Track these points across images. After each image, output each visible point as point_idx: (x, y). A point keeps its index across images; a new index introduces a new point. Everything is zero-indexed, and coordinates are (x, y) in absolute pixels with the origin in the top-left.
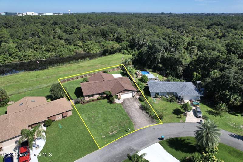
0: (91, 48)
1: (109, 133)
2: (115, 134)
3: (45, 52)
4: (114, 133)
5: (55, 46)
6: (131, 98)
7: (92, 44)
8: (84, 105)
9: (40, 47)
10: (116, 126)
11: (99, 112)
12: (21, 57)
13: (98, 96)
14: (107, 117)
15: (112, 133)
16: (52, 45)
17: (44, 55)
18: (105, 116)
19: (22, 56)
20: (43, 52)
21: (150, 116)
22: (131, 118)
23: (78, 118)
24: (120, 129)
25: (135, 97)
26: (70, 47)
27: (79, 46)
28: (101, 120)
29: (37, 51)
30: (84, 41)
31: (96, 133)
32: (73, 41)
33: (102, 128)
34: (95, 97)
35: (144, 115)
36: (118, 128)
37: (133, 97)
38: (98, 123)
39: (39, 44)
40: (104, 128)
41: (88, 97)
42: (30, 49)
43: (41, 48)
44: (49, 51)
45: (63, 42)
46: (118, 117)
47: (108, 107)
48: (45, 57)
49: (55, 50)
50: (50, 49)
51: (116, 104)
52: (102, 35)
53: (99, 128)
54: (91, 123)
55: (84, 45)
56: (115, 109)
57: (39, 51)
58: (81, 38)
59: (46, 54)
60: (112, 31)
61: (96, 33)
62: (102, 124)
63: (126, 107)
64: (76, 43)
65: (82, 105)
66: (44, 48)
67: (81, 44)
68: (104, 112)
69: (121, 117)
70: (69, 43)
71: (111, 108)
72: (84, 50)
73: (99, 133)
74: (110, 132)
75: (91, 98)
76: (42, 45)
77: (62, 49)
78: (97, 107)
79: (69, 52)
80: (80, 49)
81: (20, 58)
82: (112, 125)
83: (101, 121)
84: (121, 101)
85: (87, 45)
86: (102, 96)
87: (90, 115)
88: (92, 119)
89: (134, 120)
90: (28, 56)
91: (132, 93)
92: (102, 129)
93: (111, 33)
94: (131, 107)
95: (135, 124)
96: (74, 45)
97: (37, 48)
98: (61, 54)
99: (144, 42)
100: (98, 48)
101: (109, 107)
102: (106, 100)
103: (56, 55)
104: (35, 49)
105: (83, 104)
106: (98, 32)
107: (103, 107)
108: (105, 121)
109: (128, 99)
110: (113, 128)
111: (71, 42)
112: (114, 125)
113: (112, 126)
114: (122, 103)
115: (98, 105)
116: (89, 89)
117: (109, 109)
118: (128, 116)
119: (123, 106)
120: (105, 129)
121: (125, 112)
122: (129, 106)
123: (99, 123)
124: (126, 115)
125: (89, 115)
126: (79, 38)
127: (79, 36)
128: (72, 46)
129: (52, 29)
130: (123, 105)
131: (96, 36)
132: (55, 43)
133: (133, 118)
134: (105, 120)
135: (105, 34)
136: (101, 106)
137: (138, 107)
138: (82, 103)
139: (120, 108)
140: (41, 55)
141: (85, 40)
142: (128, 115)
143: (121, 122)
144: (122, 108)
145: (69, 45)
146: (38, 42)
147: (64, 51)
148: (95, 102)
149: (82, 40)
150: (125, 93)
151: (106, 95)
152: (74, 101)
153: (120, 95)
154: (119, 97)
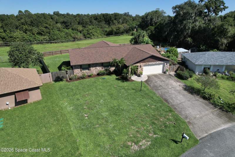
0: (92, 33)
1: (128, 147)
2: (146, 149)
3: (36, 35)
4: (143, 147)
5: (49, 29)
6: (160, 74)
7: (93, 29)
8: (71, 83)
9: (30, 29)
10: (143, 125)
11: (100, 95)
12: (6, 39)
13: (100, 69)
14: (119, 105)
15: (136, 147)
16: (46, 27)
17: (35, 38)
18: (115, 103)
19: (7, 37)
20: (34, 34)
21: (215, 105)
22: (175, 108)
23: (53, 107)
24: (155, 134)
25: (167, 73)
26: (67, 31)
27: (78, 30)
28: (106, 112)
29: (26, 33)
30: (84, 26)
31: (91, 146)
32: (70, 24)
33: (107, 131)
34: (94, 71)
35: (201, 103)
36: (150, 133)
37: (165, 73)
38: (98, 119)
39: (30, 25)
40: (115, 132)
41: (79, 70)
42: (18, 30)
43: (32, 30)
44: (41, 34)
45: (59, 25)
46: (146, 105)
47: (119, 86)
48: (36, 40)
49: (49, 33)
50: (43, 32)
51: (134, 82)
52: (105, 21)
53: (99, 130)
54: (82, 119)
55: (84, 30)
56: (134, 91)
57: (28, 33)
58: (81, 22)
59: (38, 38)
60: (116, 17)
61: (98, 18)
62: (107, 121)
63: (156, 88)
64: (74, 27)
65: (67, 83)
66: (35, 30)
67: (80, 28)
68: (111, 95)
69: (151, 105)
70: (67, 26)
71: (126, 88)
72: (84, 35)
73: (99, 146)
74: (130, 144)
75: (86, 72)
76: (33, 26)
77: (58, 32)
78: (96, 87)
79: (65, 36)
80: (79, 33)
81: (4, 40)
82: (133, 122)
83: (105, 114)
84: (144, 78)
85: (87, 31)
86: (106, 70)
87: (81, 100)
88: (83, 109)
89: (183, 113)
90: (15, 38)
91: (161, 66)
92: (109, 135)
93: (115, 19)
94: (166, 87)
95: (189, 123)
96: (73, 29)
97: (27, 30)
98: (55, 37)
99: (158, 21)
100: (100, 33)
101: (121, 87)
102: (114, 77)
103: (50, 39)
104: (24, 30)
105: (69, 82)
106: (101, 17)
107: (110, 86)
108: (115, 114)
109: (155, 76)
110: (137, 131)
111: (69, 25)
112: (139, 125)
113: (133, 125)
114: (146, 81)
115: (99, 83)
116: (83, 56)
117: (123, 90)
118: (167, 104)
119: (150, 86)
120: (117, 135)
121: (158, 97)
122: (161, 86)
123: (100, 117)
124: (161, 102)
125: (78, 99)
126: (78, 22)
127: (78, 20)
128: (70, 30)
129: (50, 17)
130: (148, 84)
131: (99, 22)
132: (50, 25)
133: (178, 109)
134: (115, 112)
135: (109, 20)
136: (105, 85)
137: (181, 88)
138: (67, 81)
139: (145, 89)
140: (31, 38)
141: (86, 24)
142: (164, 102)
143: (154, 116)
144: (148, 89)
145: (66, 29)
146: (29, 23)
147: (59, 34)
148: (92, 79)
149: (82, 24)
150: (151, 63)
151: (114, 68)
152: (52, 76)
153: (141, 66)
154: (139, 69)
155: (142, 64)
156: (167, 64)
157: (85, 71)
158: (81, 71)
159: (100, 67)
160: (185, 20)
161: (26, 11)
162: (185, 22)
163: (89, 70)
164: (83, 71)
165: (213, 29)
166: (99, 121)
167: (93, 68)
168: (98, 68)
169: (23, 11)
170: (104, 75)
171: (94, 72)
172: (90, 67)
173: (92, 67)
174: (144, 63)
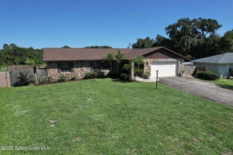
6: (173, 78)
8: (41, 86)
11: (87, 94)
13: (87, 70)
34: (79, 73)
37: (180, 75)
41: (56, 70)
47: (119, 86)
51: (140, 83)
56: (146, 89)
62: (102, 129)
63: (177, 86)
68: (107, 93)
71: (131, 87)
87: (49, 101)
91: (174, 66)
94: (193, 86)
101: (123, 86)
105: (38, 85)
109: (169, 78)
114: (159, 82)
117: (126, 89)
119: (168, 85)
122: (183, 85)
130: (163, 84)
139: (162, 88)
144: (167, 88)
148: (75, 82)
150: (161, 60)
151: (109, 71)
152: (11, 77)
153: (147, 63)
154: (146, 68)
155: (149, 60)
156: (181, 63)
157: (65, 73)
158: (59, 72)
159: (88, 68)
160: (182, 36)
161: (12, 45)
162: (182, 38)
163: (71, 72)
164: (62, 73)
165: (213, 45)
166: (82, 130)
167: (78, 69)
168: (84, 69)
169: (9, 45)
170: (93, 78)
171: (79, 75)
172: (73, 67)
173: (77, 67)
174: (151, 59)
